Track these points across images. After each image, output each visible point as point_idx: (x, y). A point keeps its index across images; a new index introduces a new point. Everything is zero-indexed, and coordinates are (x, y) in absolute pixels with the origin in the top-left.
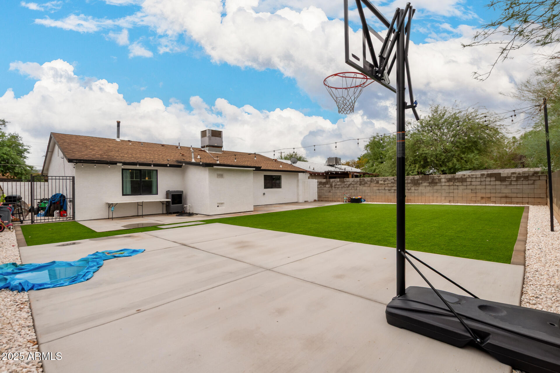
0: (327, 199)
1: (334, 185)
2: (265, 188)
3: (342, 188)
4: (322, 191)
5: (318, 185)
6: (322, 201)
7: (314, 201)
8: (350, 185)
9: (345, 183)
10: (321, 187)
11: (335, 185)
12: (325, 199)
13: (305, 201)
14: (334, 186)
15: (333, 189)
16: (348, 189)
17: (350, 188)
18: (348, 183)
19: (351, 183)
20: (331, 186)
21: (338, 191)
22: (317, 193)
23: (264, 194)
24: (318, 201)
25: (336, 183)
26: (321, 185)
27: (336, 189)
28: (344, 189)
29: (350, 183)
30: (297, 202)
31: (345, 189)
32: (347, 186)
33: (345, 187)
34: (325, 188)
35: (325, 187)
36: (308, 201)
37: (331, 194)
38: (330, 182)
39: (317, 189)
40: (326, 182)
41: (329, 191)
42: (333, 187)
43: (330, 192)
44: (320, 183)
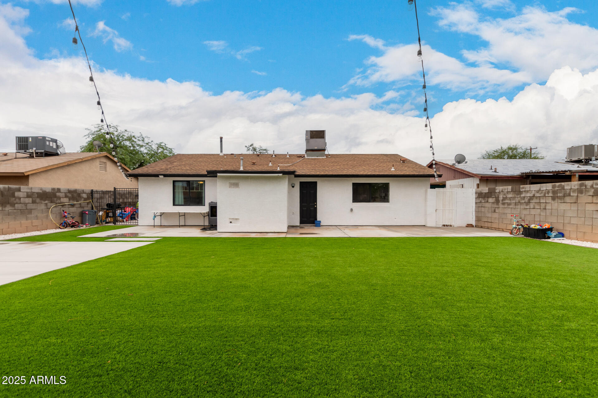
1: (502, 198)
2: (353, 202)
3: (516, 204)
4: (483, 209)
5: (476, 198)
6: (481, 227)
7: (466, 227)
8: (532, 199)
9: (523, 195)
10: (481, 202)
11: (504, 199)
12: (486, 225)
13: (444, 225)
14: (503, 200)
15: (501, 206)
16: (528, 207)
17: (532, 206)
18: (528, 195)
19: (534, 196)
20: (497, 201)
21: (508, 211)
22: (474, 213)
23: (352, 210)
24: (476, 226)
25: (505, 195)
26: (480, 199)
27: (506, 206)
28: (519, 207)
29: (531, 195)
30: (425, 226)
31: (522, 207)
32: (526, 200)
33: (521, 204)
34: (487, 205)
35: (487, 202)
36: (451, 226)
37: (495, 215)
38: (495, 192)
39: (474, 205)
40: (488, 193)
41: (493, 209)
42: (501, 202)
43: (495, 211)
44: (480, 195)
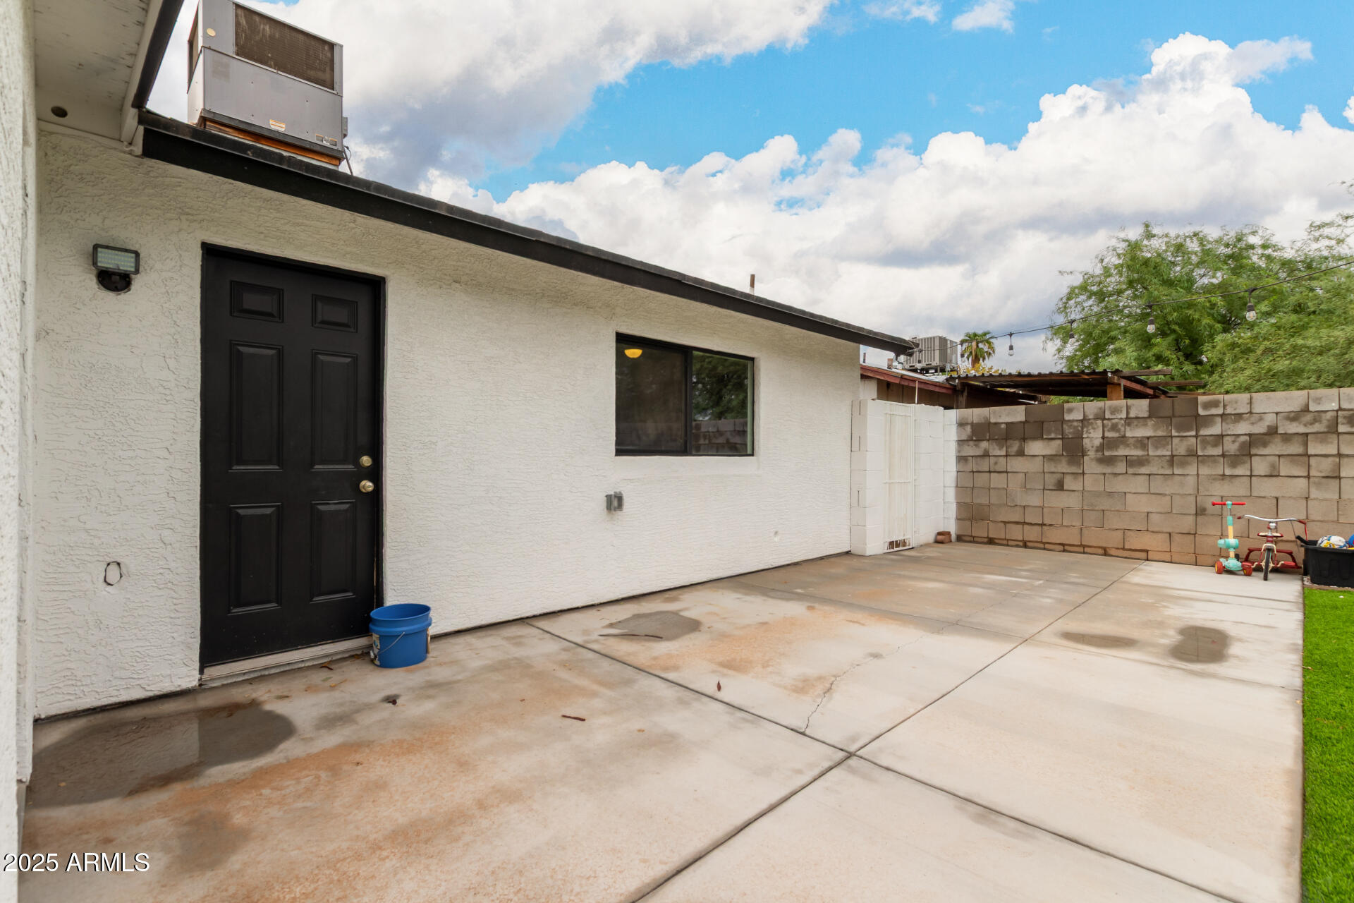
0: (1032, 534)
1: (1097, 442)
2: (617, 453)
3: (1172, 460)
4: (997, 481)
5: (961, 443)
6: (991, 542)
7: (937, 542)
8: (1265, 445)
9: (1216, 429)
10: (986, 455)
11: (1107, 444)
12: (1016, 533)
14: (1101, 448)
15: (1090, 465)
16: (1240, 471)
17: (1260, 466)
18: (1243, 428)
19: (1272, 431)
20: (1074, 451)
21: (1139, 484)
22: (951, 495)
24: (960, 538)
25: (1114, 428)
26: (984, 444)
27: (1121, 467)
28: (1192, 470)
29: (1260, 429)
31: (1205, 471)
32: (1231, 447)
33: (1202, 460)
34: (1018, 464)
35: (1021, 453)
37: (1068, 501)
38: (1063, 421)
39: (952, 466)
40: (1026, 421)
41: (1051, 481)
42: (1092, 454)
43: (1060, 486)
44: (979, 433)
